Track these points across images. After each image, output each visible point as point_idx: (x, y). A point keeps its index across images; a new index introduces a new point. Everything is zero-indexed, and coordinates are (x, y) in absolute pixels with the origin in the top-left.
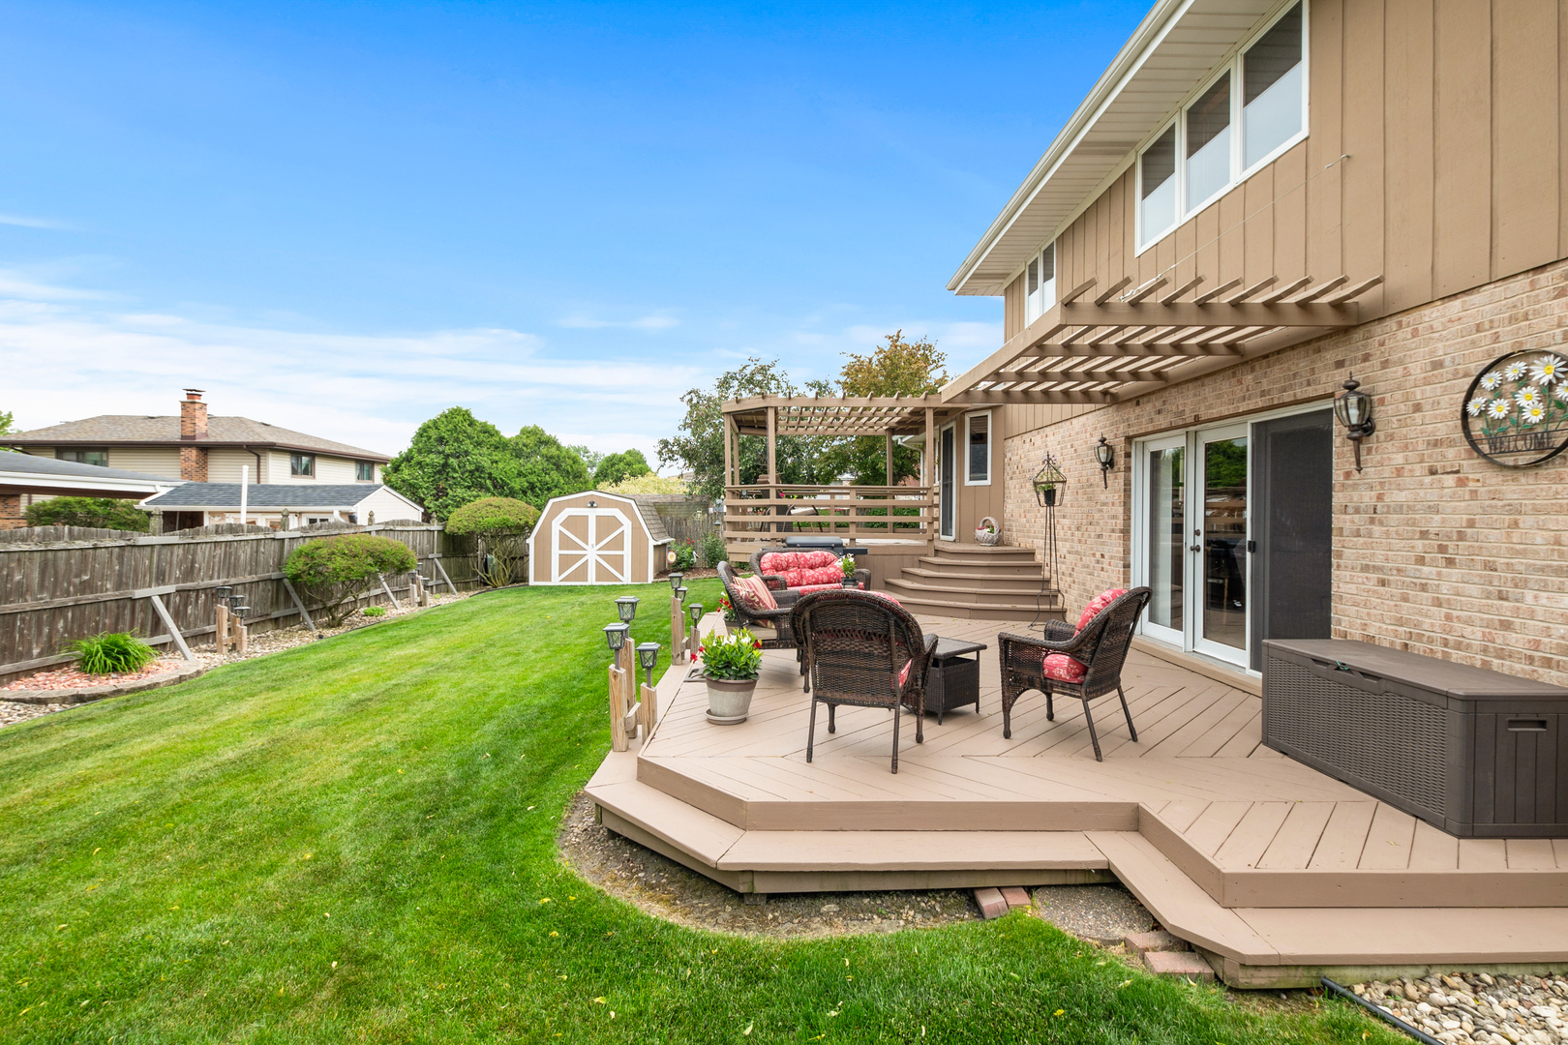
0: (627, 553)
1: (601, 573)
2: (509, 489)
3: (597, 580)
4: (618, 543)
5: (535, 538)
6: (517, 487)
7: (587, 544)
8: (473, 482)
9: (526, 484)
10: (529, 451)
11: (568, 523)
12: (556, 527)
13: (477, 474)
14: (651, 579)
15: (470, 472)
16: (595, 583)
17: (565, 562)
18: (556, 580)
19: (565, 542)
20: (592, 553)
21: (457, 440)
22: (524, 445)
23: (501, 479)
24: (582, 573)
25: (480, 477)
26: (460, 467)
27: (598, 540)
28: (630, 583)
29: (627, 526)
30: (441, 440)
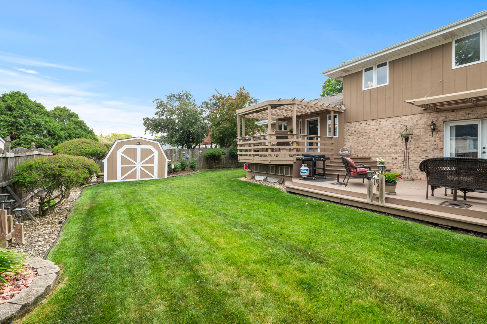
0: (156, 165)
1: (143, 174)
2: (58, 136)
3: (141, 178)
4: (152, 161)
5: (108, 159)
6: (63, 135)
7: (136, 161)
8: (35, 132)
9: (67, 134)
10: (63, 118)
11: (126, 152)
12: (120, 153)
13: (37, 128)
14: (166, 176)
15: (33, 126)
16: (140, 179)
17: (124, 171)
18: (119, 179)
19: (124, 161)
20: (139, 166)
21: (20, 109)
22: (59, 115)
23: (53, 131)
24: (134, 174)
25: (39, 130)
26: (25, 124)
27: (142, 159)
28: (157, 178)
29: (156, 153)
30: (9, 108)
